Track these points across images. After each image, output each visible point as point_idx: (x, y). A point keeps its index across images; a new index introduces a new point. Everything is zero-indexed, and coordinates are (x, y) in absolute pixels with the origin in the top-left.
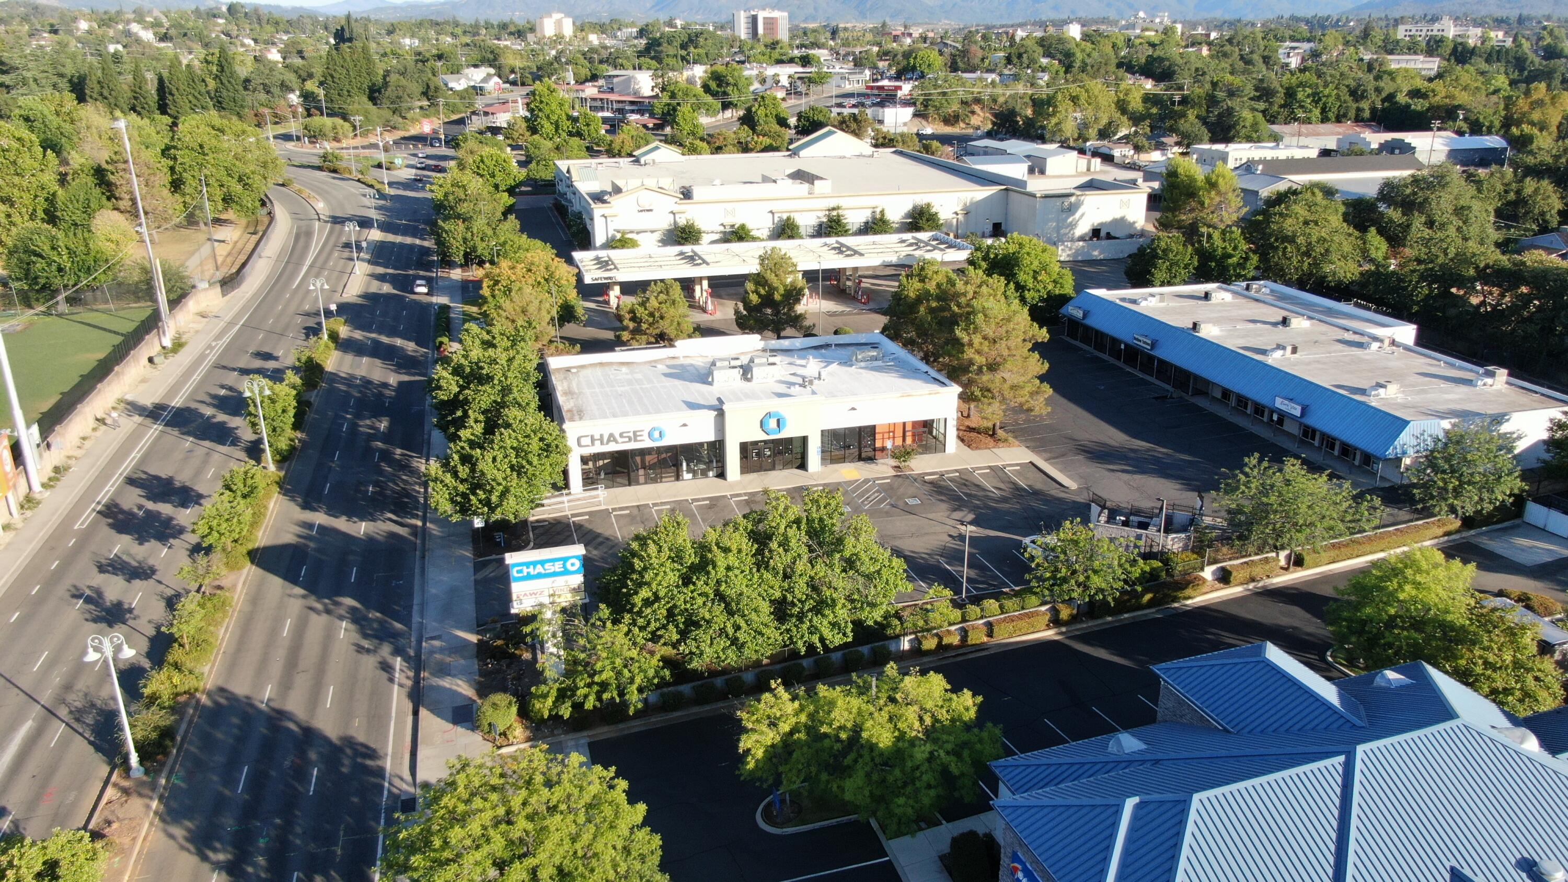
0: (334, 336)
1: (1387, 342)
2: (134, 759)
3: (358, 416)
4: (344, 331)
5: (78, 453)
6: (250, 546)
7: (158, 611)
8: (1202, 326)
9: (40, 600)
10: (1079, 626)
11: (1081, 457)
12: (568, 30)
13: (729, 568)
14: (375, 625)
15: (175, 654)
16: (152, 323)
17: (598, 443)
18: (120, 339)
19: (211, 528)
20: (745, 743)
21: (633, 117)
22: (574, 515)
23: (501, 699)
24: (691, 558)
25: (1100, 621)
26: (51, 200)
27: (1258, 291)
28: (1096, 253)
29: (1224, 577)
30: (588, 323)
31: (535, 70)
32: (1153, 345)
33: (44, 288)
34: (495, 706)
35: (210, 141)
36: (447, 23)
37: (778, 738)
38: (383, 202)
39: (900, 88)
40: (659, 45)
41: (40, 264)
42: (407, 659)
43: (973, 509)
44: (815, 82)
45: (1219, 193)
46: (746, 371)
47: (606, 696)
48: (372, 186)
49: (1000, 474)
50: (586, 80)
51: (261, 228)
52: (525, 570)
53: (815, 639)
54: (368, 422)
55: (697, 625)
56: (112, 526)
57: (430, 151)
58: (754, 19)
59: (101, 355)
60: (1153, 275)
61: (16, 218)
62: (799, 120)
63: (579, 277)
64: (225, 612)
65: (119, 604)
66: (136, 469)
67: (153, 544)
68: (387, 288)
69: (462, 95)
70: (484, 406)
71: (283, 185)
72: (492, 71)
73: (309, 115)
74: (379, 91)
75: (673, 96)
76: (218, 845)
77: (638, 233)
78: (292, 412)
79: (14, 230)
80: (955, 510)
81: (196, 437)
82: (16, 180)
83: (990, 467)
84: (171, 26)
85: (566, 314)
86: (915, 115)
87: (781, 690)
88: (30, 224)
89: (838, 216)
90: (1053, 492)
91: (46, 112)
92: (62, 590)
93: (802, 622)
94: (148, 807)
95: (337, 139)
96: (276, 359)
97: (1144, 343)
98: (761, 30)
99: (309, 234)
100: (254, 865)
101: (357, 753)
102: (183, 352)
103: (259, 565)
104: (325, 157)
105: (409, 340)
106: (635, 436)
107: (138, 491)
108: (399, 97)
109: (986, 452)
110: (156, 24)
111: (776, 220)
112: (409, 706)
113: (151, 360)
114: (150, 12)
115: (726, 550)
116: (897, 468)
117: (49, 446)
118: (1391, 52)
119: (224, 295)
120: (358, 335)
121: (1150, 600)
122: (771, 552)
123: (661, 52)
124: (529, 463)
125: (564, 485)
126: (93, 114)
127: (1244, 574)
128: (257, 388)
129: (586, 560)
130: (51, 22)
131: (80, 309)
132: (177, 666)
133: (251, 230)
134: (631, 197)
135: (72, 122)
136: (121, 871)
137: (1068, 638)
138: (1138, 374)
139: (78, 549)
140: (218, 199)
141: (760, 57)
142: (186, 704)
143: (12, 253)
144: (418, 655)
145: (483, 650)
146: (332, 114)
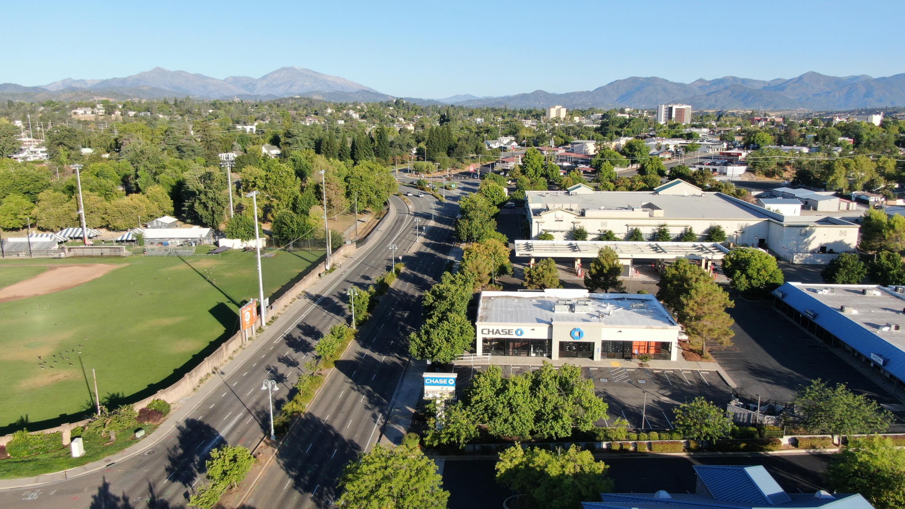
0: (397, 272)
2: (273, 431)
3: (397, 309)
4: (403, 269)
5: (282, 312)
6: (336, 359)
7: (295, 380)
8: (846, 309)
9: (256, 369)
10: (701, 453)
12: (563, 113)
13: (516, 392)
14: (376, 399)
15: (297, 397)
16: (323, 259)
17: (491, 333)
18: (310, 264)
20: (499, 466)
21: (581, 166)
22: (474, 366)
23: (413, 435)
25: (714, 453)
26: (295, 199)
27: (902, 292)
28: (819, 261)
29: (795, 443)
30: (513, 276)
31: (535, 139)
32: (815, 316)
33: (285, 238)
34: (410, 437)
35: (365, 175)
36: (501, 109)
37: (513, 466)
38: (440, 206)
39: (741, 154)
40: (608, 125)
41: (285, 228)
42: (384, 415)
43: (672, 389)
44: (691, 150)
45: (895, 231)
46: (572, 307)
47: (452, 439)
48: (437, 198)
49: (696, 374)
50: (560, 146)
51: (381, 216)
52: (431, 381)
53: (553, 433)
54: (400, 312)
56: (287, 344)
57: (471, 180)
58: (671, 109)
59: (301, 271)
60: (836, 277)
61: (281, 207)
62: (670, 172)
63: (513, 252)
64: (320, 384)
65: (283, 375)
66: (302, 321)
67: (301, 353)
68: (429, 250)
69: (495, 152)
70: (441, 310)
71: (397, 195)
72: (513, 138)
73: (418, 160)
74: (453, 150)
75: (603, 156)
76: (294, 469)
77: (554, 232)
78: (367, 304)
79: (279, 211)
80: (662, 389)
81: (329, 311)
82: (283, 189)
83: (692, 371)
84: (368, 111)
85: (502, 270)
86: (748, 171)
88: (286, 210)
89: (665, 230)
90: (721, 388)
91: (302, 158)
92: (263, 367)
94: (273, 451)
95: (428, 172)
96: (370, 279)
97: (810, 315)
98: (674, 115)
99: (402, 221)
100: (304, 479)
101: (353, 447)
102: (334, 272)
103: (338, 368)
104: (419, 182)
105: (430, 276)
106: (509, 332)
107: (301, 331)
108: (461, 153)
109: (694, 363)
110: (361, 110)
111: (629, 229)
112: (379, 433)
113: (319, 275)
114: (360, 104)
116: (641, 364)
117: (271, 308)
119: (357, 248)
120: (408, 272)
121: (745, 447)
122: (539, 389)
123: (608, 129)
124: (453, 338)
125: (473, 351)
126: (320, 159)
127: (809, 443)
128: (352, 292)
129: (457, 380)
130: (316, 109)
131: (298, 249)
132: (296, 402)
133: (377, 217)
134: (554, 213)
135: (312, 162)
136: (259, 472)
137: (693, 458)
138: (808, 333)
139: (273, 351)
140: (365, 202)
141: (663, 134)
142: (296, 416)
143: (275, 222)
144: (389, 414)
145: (415, 416)
146: (429, 160)
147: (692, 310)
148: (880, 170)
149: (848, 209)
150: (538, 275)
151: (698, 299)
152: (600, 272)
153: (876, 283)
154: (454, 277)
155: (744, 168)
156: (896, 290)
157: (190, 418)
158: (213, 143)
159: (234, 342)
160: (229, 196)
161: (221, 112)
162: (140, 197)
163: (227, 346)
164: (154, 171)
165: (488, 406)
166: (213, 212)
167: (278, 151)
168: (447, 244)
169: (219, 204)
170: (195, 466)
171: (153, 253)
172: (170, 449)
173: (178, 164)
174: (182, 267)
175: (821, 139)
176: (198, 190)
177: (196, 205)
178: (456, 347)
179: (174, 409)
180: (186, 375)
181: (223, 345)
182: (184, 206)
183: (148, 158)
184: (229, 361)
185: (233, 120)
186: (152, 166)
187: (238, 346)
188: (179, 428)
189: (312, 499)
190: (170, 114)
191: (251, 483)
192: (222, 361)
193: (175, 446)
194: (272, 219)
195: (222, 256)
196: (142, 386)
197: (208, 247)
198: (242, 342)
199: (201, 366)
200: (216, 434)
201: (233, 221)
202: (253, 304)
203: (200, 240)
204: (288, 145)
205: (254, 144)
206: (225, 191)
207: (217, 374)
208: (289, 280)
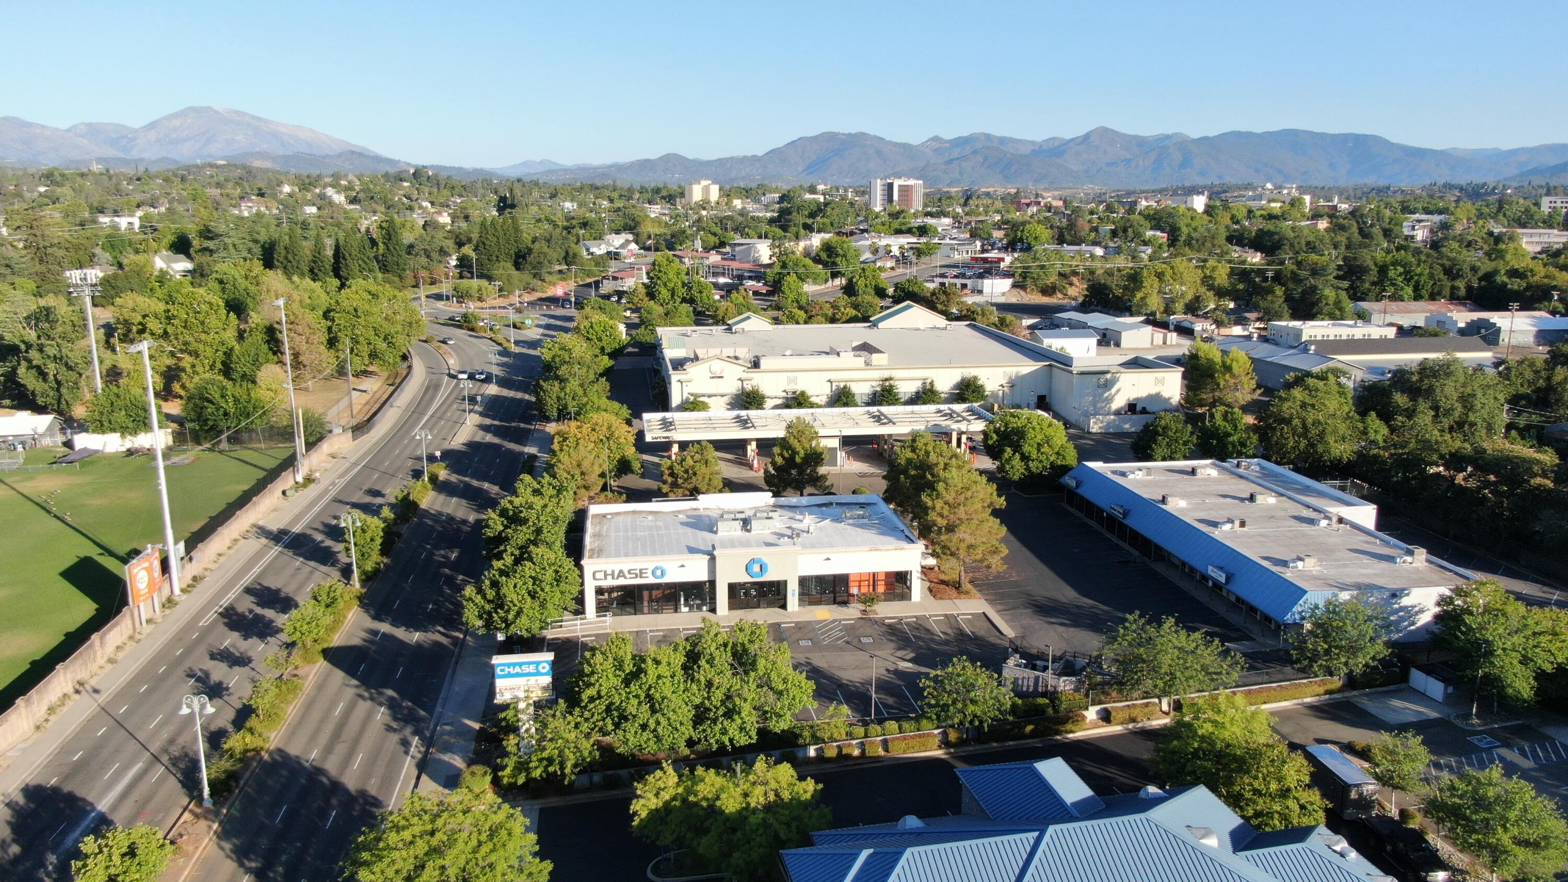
0: (433, 479)
1: (1335, 519)
2: (206, 791)
3: (436, 547)
4: (443, 474)
5: (213, 566)
6: (325, 645)
7: (246, 691)
8: (1169, 499)
9: (164, 677)
10: (966, 749)
11: (1029, 611)
12: (714, 194)
14: (405, 712)
15: (252, 722)
16: (290, 462)
17: (609, 577)
18: (264, 473)
19: (295, 628)
20: (636, 806)
21: (749, 283)
22: (583, 636)
23: (479, 769)
24: (629, 667)
25: (985, 746)
26: (229, 354)
27: (1247, 468)
29: (1106, 717)
30: (643, 476)
31: (669, 237)
32: (1125, 514)
33: (212, 428)
34: (473, 774)
35: (363, 306)
36: (605, 187)
37: (661, 804)
38: (505, 359)
39: (1003, 260)
40: (790, 213)
41: (211, 409)
42: (422, 738)
43: (916, 649)
44: (924, 253)
46: (746, 523)
47: (551, 769)
48: (500, 344)
49: (952, 621)
50: (713, 249)
51: (398, 381)
52: (507, 670)
53: (726, 740)
54: (442, 552)
55: (627, 719)
56: (226, 624)
57: (560, 312)
58: (890, 187)
59: (246, 488)
60: (1153, 450)
61: (199, 369)
62: (895, 291)
63: (640, 435)
64: (295, 694)
65: (220, 683)
66: (255, 581)
67: (254, 640)
68: (489, 438)
69: (600, 261)
71: (425, 341)
72: (630, 237)
73: (461, 277)
74: (524, 257)
75: (784, 266)
76: (253, 857)
77: (710, 396)
78: (379, 541)
79: (197, 378)
80: (899, 649)
81: (306, 558)
82: (203, 336)
83: (946, 616)
84: (362, 190)
85: (624, 467)
86: (1015, 286)
87: (669, 769)
88: (208, 375)
89: (891, 386)
90: (992, 639)
91: (237, 276)
92: (180, 672)
93: (715, 724)
94: (210, 827)
95: (480, 299)
96: (383, 496)
97: (1118, 513)
98: (896, 197)
99: (437, 387)
100: (275, 872)
101: (367, 802)
102: (312, 486)
103: (329, 661)
104: (465, 316)
105: (495, 484)
106: (641, 574)
107: (252, 599)
108: (539, 263)
109: (947, 602)
110: (349, 188)
111: (834, 388)
112: (415, 772)
113: (284, 493)
114: (346, 176)
116: (864, 612)
117: (191, 559)
118: (1523, 226)
119: (354, 439)
120: (454, 478)
121: (1032, 731)
122: (699, 667)
123: (790, 220)
124: (542, 590)
125: (580, 610)
126: (274, 279)
127: (1125, 715)
128: (350, 520)
129: (554, 664)
130: (260, 185)
131: (238, 447)
132: (251, 731)
133: (390, 382)
134: (707, 365)
135: (258, 284)
136: (183, 870)
137: (954, 757)
138: (1115, 540)
139: (198, 641)
140: (365, 355)
141: (881, 227)
142: (253, 758)
143: (190, 399)
144: (432, 736)
145: (481, 735)
146: (481, 276)
147: (941, 515)
148: (1207, 281)
149: (1165, 343)
150: (686, 471)
151: (950, 498)
152: (790, 462)
153: (1211, 458)
154: (539, 483)
155: (1008, 282)
156: (1238, 465)
157: (34, 783)
158: (50, 250)
159: (117, 630)
160: (90, 352)
161: (65, 191)
163: (102, 638)
165: (612, 704)
166: (59, 383)
167: (187, 265)
168: (522, 425)
169: (70, 368)
170: (49, 875)
175: (1121, 234)
176: (23, 342)
177: (22, 371)
178: (549, 606)
180: (20, 701)
181: (95, 637)
184: (109, 667)
185: (91, 206)
187: (125, 637)
188: (9, 805)
192: (94, 667)
194: (183, 393)
195: (81, 466)
197: (50, 451)
198: (134, 628)
199: (49, 681)
200: (88, 808)
201: (103, 400)
202: (152, 554)
203: (34, 439)
204: (207, 253)
205: (137, 252)
206: (83, 343)
207: (84, 693)
208: (224, 506)
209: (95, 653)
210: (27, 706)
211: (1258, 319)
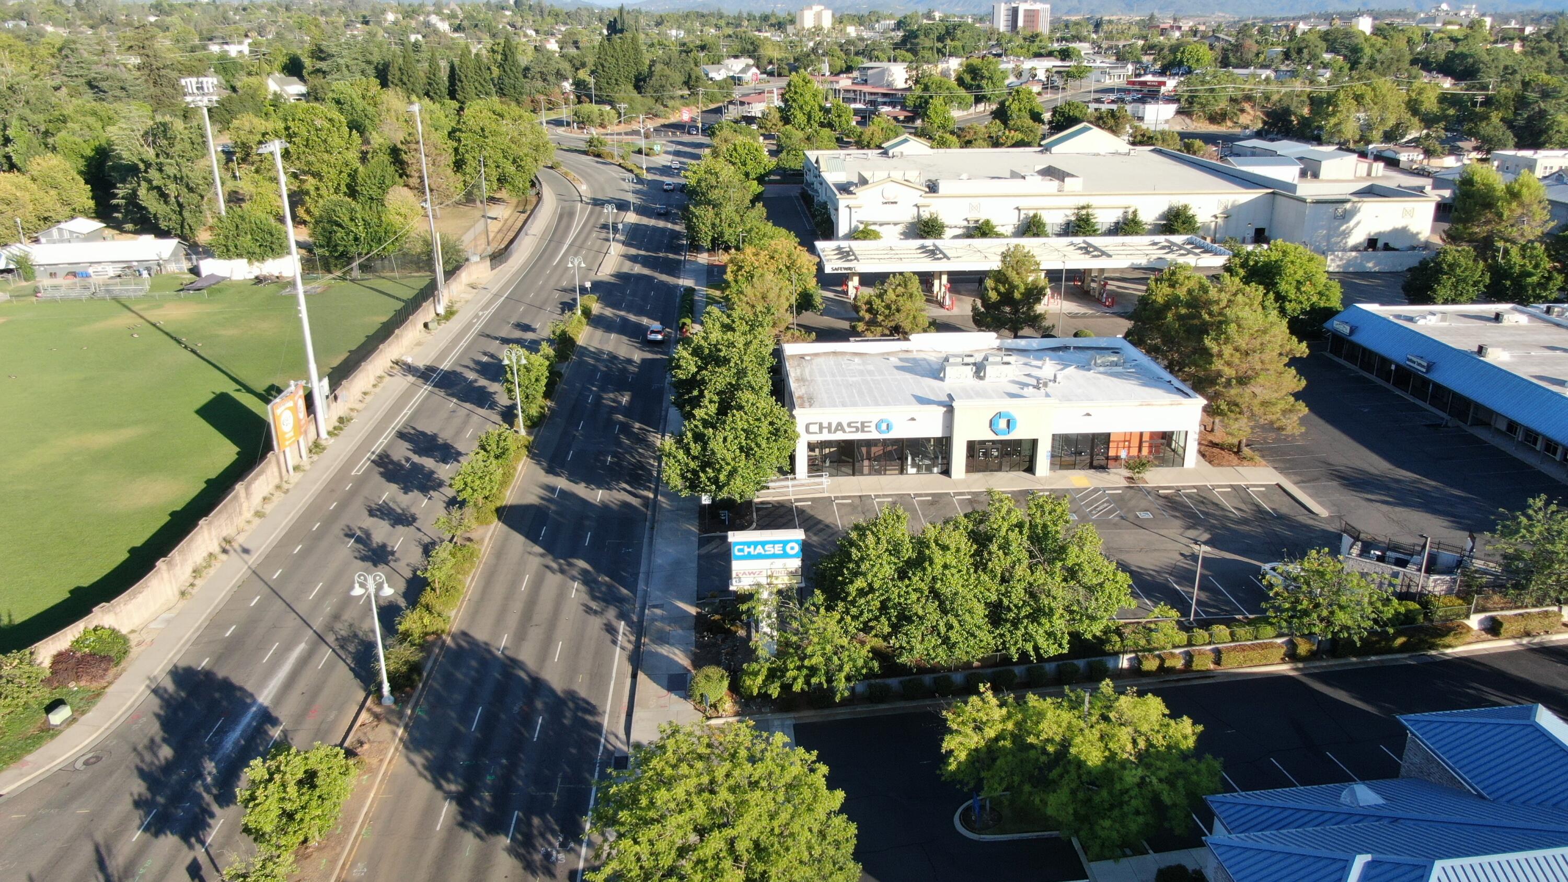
0: (586, 312)
2: (386, 688)
3: (603, 389)
4: (596, 308)
5: (360, 406)
6: (498, 504)
7: (415, 556)
8: (1489, 350)
9: (320, 535)
10: (1318, 664)
11: (1335, 483)
12: (827, 22)
13: (946, 566)
14: (604, 589)
15: (428, 597)
16: (429, 292)
17: (825, 431)
18: (403, 304)
19: (466, 484)
20: (949, 743)
21: (885, 109)
22: (797, 500)
23: (714, 671)
24: (908, 552)
25: (1342, 661)
26: (353, 175)
27: (1560, 315)
28: (1370, 265)
29: (1493, 628)
30: (829, 314)
31: (792, 61)
32: (1429, 368)
33: (342, 255)
34: (708, 678)
35: (491, 126)
36: (711, 14)
38: (640, 186)
39: (1164, 83)
40: (916, 37)
41: (340, 233)
42: (630, 623)
43: (1210, 528)
44: (1073, 77)
45: (1522, 205)
46: (979, 369)
47: (814, 680)
48: (631, 171)
49: (1242, 494)
50: (841, 72)
51: (529, 208)
52: (746, 550)
53: (1029, 647)
54: (611, 395)
55: (909, 620)
56: (383, 475)
57: (686, 138)
58: (1015, 11)
59: (385, 319)
60: (1435, 291)
61: (324, 192)
62: (1053, 117)
63: (820, 267)
64: (472, 563)
65: (384, 546)
66: (406, 424)
67: (415, 494)
68: (638, 269)
69: (721, 85)
70: (719, 387)
71: (552, 168)
72: (751, 62)
73: (580, 102)
74: (644, 80)
75: (926, 88)
76: (451, 776)
77: (881, 225)
78: (544, 381)
79: (322, 201)
80: (1188, 528)
81: (459, 399)
82: (326, 156)
83: (1231, 486)
84: (465, 18)
85: (805, 302)
86: (1179, 112)
87: (989, 695)
88: (335, 197)
89: (1088, 215)
90: (1300, 519)
91: (354, 96)
92: (337, 530)
93: (1017, 628)
94: (395, 733)
95: (602, 125)
96: (534, 330)
97: (1419, 366)
98: (1020, 23)
99: (571, 214)
100: (481, 799)
101: (578, 708)
102: (454, 318)
103: (505, 522)
104: (590, 142)
106: (863, 427)
107: (407, 445)
108: (662, 86)
109: (1229, 470)
110: (453, 16)
111: (1022, 216)
112: (629, 669)
113: (426, 325)
114: (447, 5)
115: (945, 548)
116: (1130, 479)
117: (336, 398)
119: (492, 269)
120: (608, 312)
121: (1403, 644)
122: (990, 553)
123: (918, 44)
124: (758, 446)
126: (392, 99)
127: (1519, 626)
128: (512, 357)
130: (364, 13)
131: (370, 276)
132: (428, 608)
133: (521, 209)
134: (879, 188)
135: (375, 105)
136: (367, 790)
137: (1305, 675)
139: (353, 493)
140: (494, 179)
141: (1018, 50)
142: (433, 644)
143: (317, 223)
144: (641, 621)
145: (700, 623)
146: (600, 102)
147: (1229, 364)
148: (1413, 107)
149: (1370, 172)
151: (1242, 343)
152: (1007, 298)
153: (1510, 301)
154: (729, 316)
155: (1173, 107)
156: (1548, 311)
157: (183, 664)
158: (163, 72)
159: (262, 478)
160: (211, 172)
161: (174, 19)
162: (16, 180)
163: (247, 489)
164: (43, 129)
165: (889, 599)
166: (180, 205)
167: (301, 88)
168: (671, 256)
169: (191, 190)
170: (207, 789)
171: (57, 294)
172: (140, 747)
173: (94, 113)
174: (125, 320)
176: (142, 160)
177: (142, 192)
178: (764, 465)
179: (139, 644)
180: (160, 564)
181: (239, 487)
182: (115, 196)
183: (27, 102)
184: (257, 521)
185: (201, 33)
186: (39, 119)
187: (271, 488)
188: (155, 691)
189: (511, 851)
190: (68, 24)
191: (354, 823)
192: (240, 521)
193: (152, 741)
194: (308, 218)
195: (210, 294)
196: (56, 595)
197: (177, 278)
198: (281, 477)
199: (192, 540)
200: (249, 701)
201: (227, 223)
202: (297, 392)
203: (159, 265)
204: (320, 75)
205: (249, 74)
206: (202, 163)
207: (232, 552)
208: (363, 339)
209: (241, 506)
210: (169, 570)
211: (1476, 149)
